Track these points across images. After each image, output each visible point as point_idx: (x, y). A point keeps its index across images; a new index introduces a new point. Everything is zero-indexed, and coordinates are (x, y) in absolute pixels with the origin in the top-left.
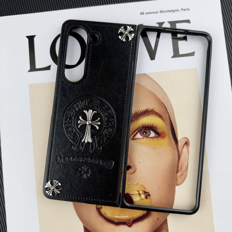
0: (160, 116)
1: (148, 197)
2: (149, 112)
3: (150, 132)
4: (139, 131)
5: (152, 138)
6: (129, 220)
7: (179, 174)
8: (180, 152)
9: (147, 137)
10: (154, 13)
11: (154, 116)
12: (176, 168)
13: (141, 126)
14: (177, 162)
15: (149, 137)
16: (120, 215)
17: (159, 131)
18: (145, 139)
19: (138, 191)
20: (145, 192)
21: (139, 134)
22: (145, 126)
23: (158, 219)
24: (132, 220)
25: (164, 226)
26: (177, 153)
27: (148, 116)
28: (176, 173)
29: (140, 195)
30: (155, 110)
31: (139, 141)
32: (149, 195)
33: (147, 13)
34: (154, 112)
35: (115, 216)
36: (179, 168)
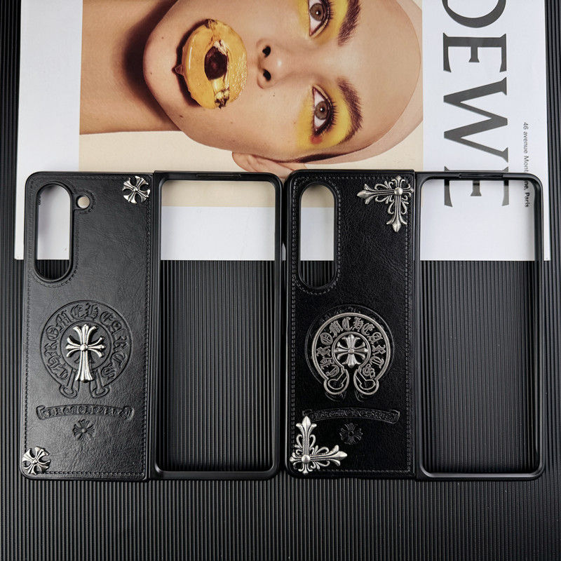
0: (348, 138)
1: (218, 104)
2: (357, 121)
3: (322, 119)
4: (326, 100)
5: (314, 120)
6: (184, 70)
7: (251, 158)
8: (285, 164)
9: (315, 113)
10: (526, 146)
11: (350, 129)
12: (261, 155)
13: (334, 104)
14: (270, 158)
15: (315, 117)
16: (193, 55)
17: (324, 135)
18: (313, 109)
19: (228, 89)
20: (226, 100)
21: (322, 100)
22: (334, 112)
23: (181, 116)
24: (183, 74)
25: (168, 125)
26: (284, 159)
27: (349, 118)
28: (254, 154)
29: (223, 91)
30: (359, 131)
31: (310, 98)
32: (220, 107)
33: (525, 133)
34: (356, 130)
35: (191, 48)
36: (260, 160)
